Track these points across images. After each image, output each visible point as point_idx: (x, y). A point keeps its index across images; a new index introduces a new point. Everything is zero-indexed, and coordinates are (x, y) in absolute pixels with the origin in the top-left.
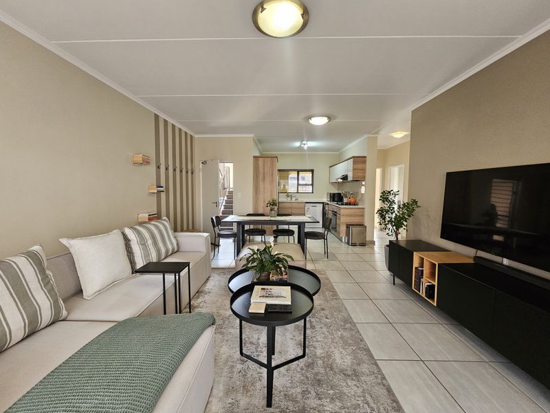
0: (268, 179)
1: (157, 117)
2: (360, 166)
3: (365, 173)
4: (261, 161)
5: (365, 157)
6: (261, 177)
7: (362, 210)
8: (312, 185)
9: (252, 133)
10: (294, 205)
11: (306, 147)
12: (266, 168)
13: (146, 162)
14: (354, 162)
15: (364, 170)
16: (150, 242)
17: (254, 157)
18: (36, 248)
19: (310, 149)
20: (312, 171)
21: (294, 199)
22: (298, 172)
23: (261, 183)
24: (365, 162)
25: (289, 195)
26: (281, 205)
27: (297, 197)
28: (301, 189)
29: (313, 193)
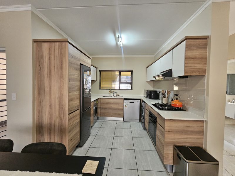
2: (197, 53)
4: (45, 46)
7: (201, 124)
8: (131, 83)
10: (114, 101)
12: (52, 57)
14: (187, 47)
15: (204, 59)
20: (131, 71)
21: (115, 95)
22: (120, 72)
24: (205, 47)
25: (112, 90)
26: (102, 101)
27: (118, 93)
28: (123, 86)
29: (132, 89)
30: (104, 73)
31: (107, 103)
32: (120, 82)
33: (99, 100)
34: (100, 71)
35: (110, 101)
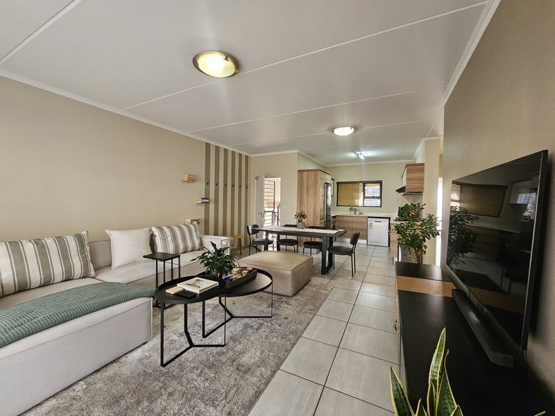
0: (311, 192)
1: (208, 145)
2: (416, 175)
3: (423, 183)
4: (305, 174)
5: (423, 164)
6: (305, 190)
8: (380, 197)
9: (296, 149)
10: (354, 219)
11: (362, 157)
12: (310, 181)
13: (192, 180)
14: (408, 171)
15: (422, 180)
16: (170, 239)
17: (299, 171)
18: (84, 233)
19: (368, 159)
20: (380, 183)
21: (357, 213)
22: (364, 183)
23: (305, 197)
24: (423, 171)
25: (353, 208)
26: (341, 219)
27: (362, 211)
28: (368, 203)
29: (381, 207)
30: (343, 185)
31: (348, 222)
32: (364, 197)
33: (337, 218)
34: (338, 183)
35: (350, 219)
